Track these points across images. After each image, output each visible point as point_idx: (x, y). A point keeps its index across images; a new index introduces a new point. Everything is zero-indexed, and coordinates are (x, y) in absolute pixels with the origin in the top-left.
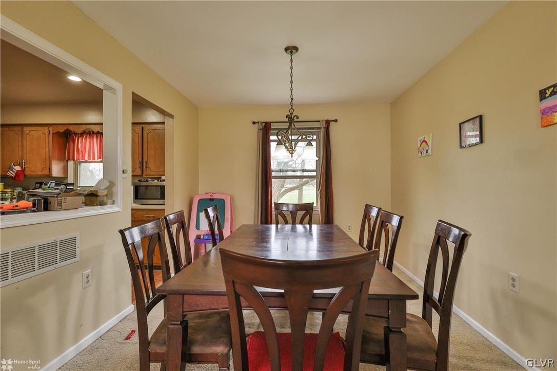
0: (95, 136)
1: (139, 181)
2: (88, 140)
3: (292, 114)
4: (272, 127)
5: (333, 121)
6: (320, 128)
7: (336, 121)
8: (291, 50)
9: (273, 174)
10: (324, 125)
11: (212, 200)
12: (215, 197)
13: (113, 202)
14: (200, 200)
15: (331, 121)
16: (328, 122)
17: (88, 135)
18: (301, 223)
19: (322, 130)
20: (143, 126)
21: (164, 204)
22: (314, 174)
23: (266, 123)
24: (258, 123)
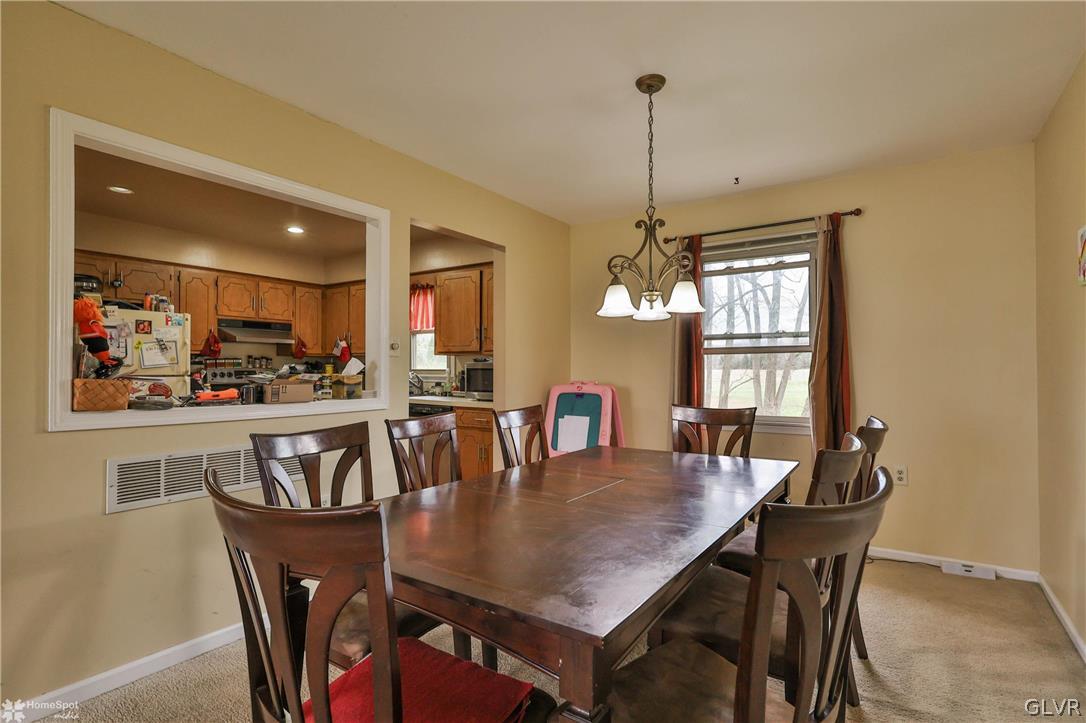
0: (429, 291)
1: (475, 360)
2: (421, 298)
3: (650, 218)
4: (704, 245)
5: (851, 213)
6: (814, 235)
7: (858, 212)
8: (650, 84)
9: (706, 344)
10: (825, 225)
11: (580, 396)
12: (586, 389)
13: (375, 395)
14: (560, 395)
15: (846, 214)
16: (835, 220)
17: (421, 292)
18: (727, 453)
19: (821, 238)
20: (482, 268)
21: (492, 401)
22: (805, 341)
23: (691, 238)
24: (675, 240)
